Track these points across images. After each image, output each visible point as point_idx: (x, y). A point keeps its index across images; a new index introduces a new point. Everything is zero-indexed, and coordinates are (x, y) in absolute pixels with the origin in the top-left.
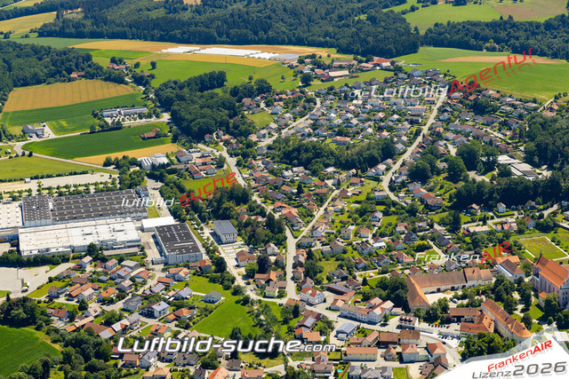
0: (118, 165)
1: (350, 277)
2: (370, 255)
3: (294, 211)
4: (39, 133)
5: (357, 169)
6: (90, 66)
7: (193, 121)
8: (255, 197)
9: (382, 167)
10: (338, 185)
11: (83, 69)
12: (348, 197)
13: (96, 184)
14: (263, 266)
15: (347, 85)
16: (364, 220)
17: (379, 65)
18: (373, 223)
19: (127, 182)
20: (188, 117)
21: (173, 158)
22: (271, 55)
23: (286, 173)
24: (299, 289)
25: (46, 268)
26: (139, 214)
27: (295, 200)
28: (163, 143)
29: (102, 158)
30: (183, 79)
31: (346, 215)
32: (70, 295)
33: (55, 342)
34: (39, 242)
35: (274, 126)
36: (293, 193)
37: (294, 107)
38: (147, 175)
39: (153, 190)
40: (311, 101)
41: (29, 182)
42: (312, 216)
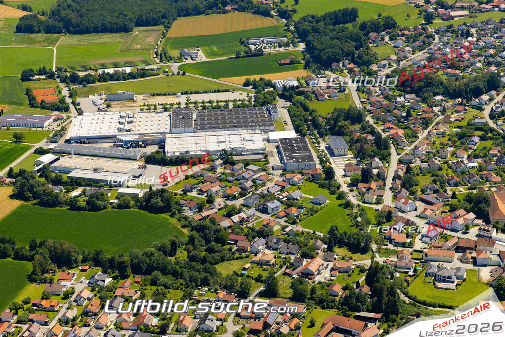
0: (255, 85)
1: (442, 191)
2: (463, 173)
3: (401, 132)
4: (194, 56)
5: (463, 98)
6: (243, 1)
7: (323, 50)
8: (369, 119)
9: (485, 97)
10: (443, 111)
11: (236, 3)
12: (451, 122)
13: (235, 101)
14: (366, 176)
15: (464, 24)
16: (462, 143)
17: (497, 7)
18: (470, 146)
19: (261, 100)
20: (319, 47)
21: (303, 82)
23: (398, 99)
24: (395, 198)
26: (267, 127)
27: (403, 123)
28: (296, 69)
29: (243, 79)
30: (320, 14)
31: (447, 137)
32: (200, 190)
33: (184, 227)
34: (181, 146)
35: (394, 57)
36: (402, 117)
37: (414, 41)
38: (279, 95)
39: (282, 108)
40: (430, 37)
41: (180, 97)
42: (416, 137)
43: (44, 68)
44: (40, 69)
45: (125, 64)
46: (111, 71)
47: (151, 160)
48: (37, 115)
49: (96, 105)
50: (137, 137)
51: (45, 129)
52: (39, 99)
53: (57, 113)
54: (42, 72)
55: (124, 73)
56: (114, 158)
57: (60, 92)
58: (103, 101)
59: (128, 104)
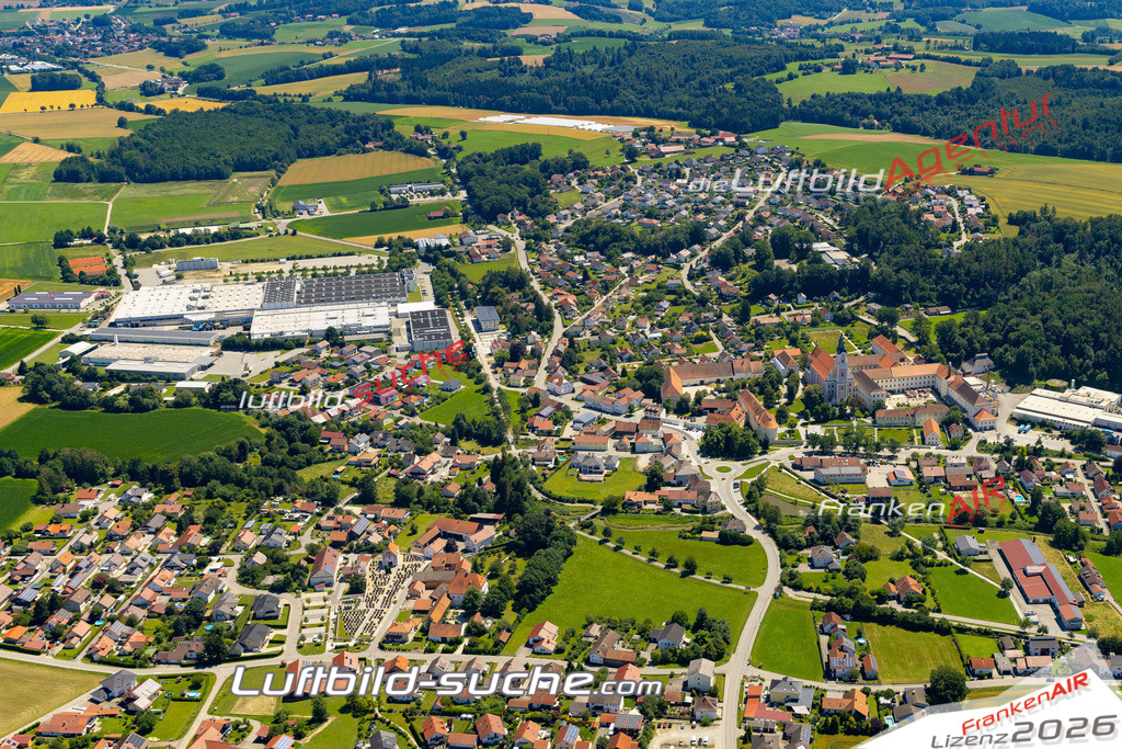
0: (390, 245)
1: (610, 368)
2: (641, 345)
3: (571, 299)
4: (311, 210)
5: (659, 254)
6: (390, 135)
7: (485, 198)
8: (535, 284)
9: (685, 253)
10: (631, 271)
11: (382, 139)
12: (638, 285)
13: (359, 266)
14: (516, 354)
15: (677, 162)
16: (647, 310)
17: (722, 140)
18: (656, 313)
19: (395, 264)
20: (481, 193)
21: (456, 240)
22: (606, 126)
23: (576, 258)
24: (550, 378)
25: (278, 353)
26: (397, 298)
27: (578, 288)
28: (450, 223)
29: (374, 239)
30: (490, 150)
31: (630, 305)
32: (292, 380)
33: (263, 426)
34: (274, 326)
35: (579, 206)
36: (578, 280)
37: (609, 185)
38: (420, 257)
39: (422, 275)
40: (632, 179)
41: (284, 263)
42: (591, 304)
43: (89, 228)
44: (83, 231)
45: (212, 222)
46: (188, 231)
47: (229, 345)
48: (71, 292)
49: (161, 277)
50: (213, 316)
51: (81, 311)
52: (76, 271)
53: (102, 289)
54: (86, 234)
55: (207, 234)
56: (178, 344)
57: (110, 261)
58: (172, 271)
59: (208, 274)
